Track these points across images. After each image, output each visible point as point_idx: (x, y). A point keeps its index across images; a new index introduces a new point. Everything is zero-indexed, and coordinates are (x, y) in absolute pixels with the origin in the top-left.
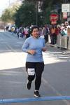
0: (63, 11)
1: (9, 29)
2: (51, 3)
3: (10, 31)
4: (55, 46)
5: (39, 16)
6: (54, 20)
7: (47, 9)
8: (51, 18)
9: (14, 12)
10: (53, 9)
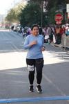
0: (67, 11)
1: (15, 29)
2: (56, 3)
3: (15, 31)
4: (60, 46)
5: (44, 16)
6: (58, 20)
7: (52, 9)
8: (56, 18)
9: (20, 11)
10: (58, 9)
